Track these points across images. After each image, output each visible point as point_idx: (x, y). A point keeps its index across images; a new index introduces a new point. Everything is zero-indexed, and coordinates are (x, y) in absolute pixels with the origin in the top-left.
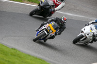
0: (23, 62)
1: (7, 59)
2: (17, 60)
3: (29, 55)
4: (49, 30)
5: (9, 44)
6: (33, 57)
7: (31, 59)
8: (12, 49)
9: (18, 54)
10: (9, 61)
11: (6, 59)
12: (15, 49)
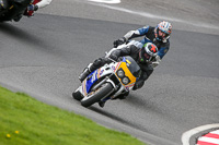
0: (41, 123)
1: (8, 118)
2: (28, 120)
3: (57, 109)
4: (122, 78)
5: (10, 84)
6: (66, 112)
7: (60, 118)
8: (19, 94)
9: (32, 106)
10: (10, 122)
11: (5, 118)
12: (23, 95)
